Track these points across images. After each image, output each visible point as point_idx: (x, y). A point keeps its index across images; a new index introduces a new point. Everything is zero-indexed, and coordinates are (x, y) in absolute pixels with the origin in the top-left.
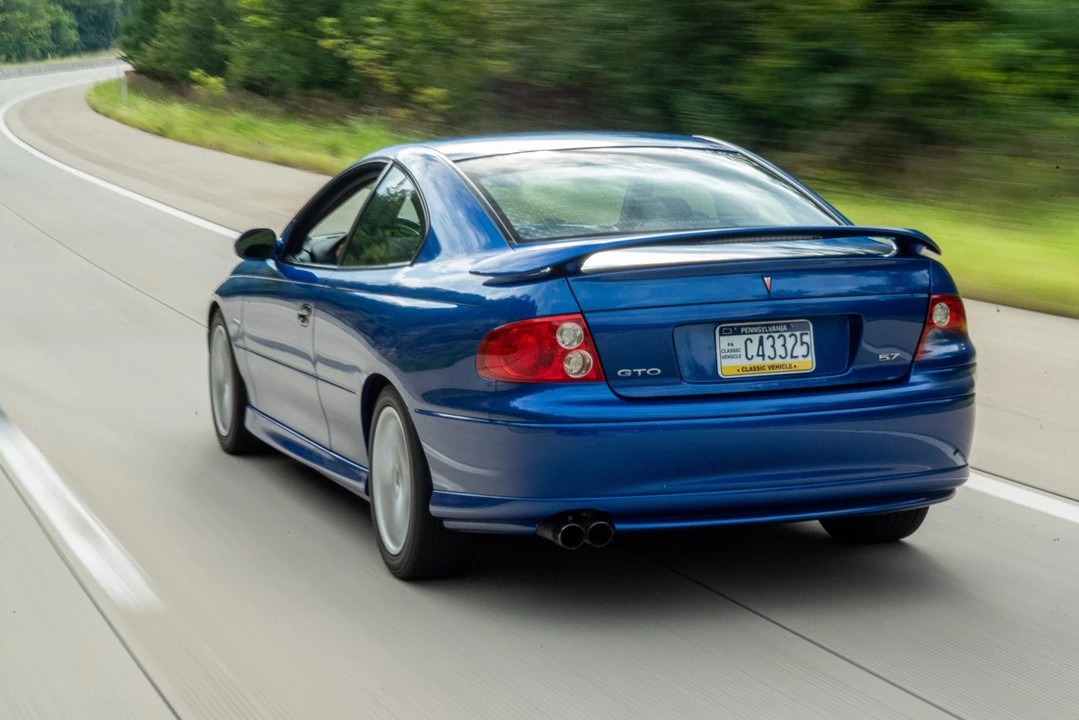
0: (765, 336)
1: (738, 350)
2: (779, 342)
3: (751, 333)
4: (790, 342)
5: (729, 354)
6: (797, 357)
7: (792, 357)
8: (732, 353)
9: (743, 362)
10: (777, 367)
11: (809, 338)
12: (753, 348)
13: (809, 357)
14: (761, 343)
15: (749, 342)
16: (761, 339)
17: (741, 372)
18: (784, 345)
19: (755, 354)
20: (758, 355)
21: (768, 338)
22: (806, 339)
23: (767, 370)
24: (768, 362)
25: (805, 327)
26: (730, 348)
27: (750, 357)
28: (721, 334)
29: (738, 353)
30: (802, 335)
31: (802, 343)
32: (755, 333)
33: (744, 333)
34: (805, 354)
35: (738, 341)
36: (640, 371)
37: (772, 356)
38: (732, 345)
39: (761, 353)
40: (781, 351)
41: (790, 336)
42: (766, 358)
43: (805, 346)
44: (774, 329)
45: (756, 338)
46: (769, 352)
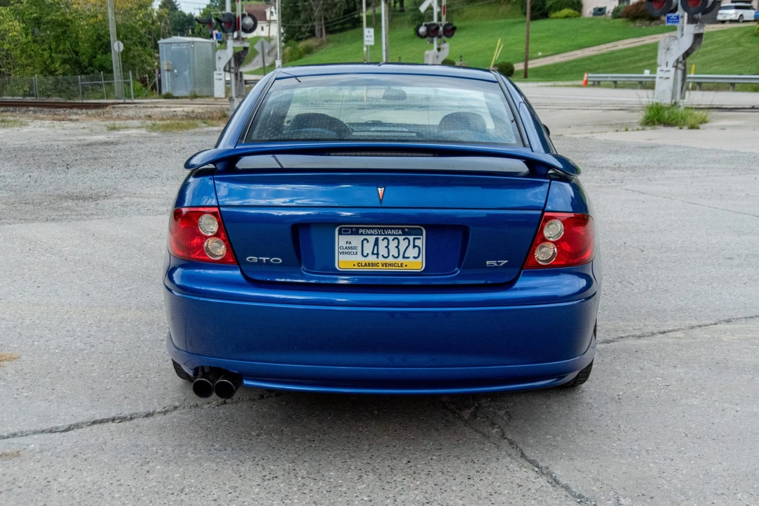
0: (381, 238)
1: (355, 248)
2: (393, 244)
3: (368, 234)
4: (403, 244)
5: (346, 251)
6: (408, 258)
7: (404, 257)
8: (350, 250)
9: (359, 258)
10: (390, 265)
11: (421, 242)
12: (369, 248)
13: (420, 260)
14: (376, 243)
15: (365, 242)
16: (377, 240)
17: (356, 267)
18: (397, 247)
19: (370, 253)
20: (373, 254)
21: (383, 240)
22: (418, 243)
23: (380, 267)
24: (381, 260)
25: (418, 233)
26: (348, 245)
27: (365, 254)
28: (340, 233)
29: (355, 251)
30: (414, 239)
31: (414, 246)
32: (372, 235)
33: (362, 234)
34: (416, 256)
35: (356, 240)
36: (264, 259)
37: (386, 255)
38: (350, 243)
39: (375, 252)
40: (394, 252)
41: (404, 239)
42: (380, 256)
43: (417, 249)
44: (390, 232)
45: (372, 239)
46: (383, 251)
